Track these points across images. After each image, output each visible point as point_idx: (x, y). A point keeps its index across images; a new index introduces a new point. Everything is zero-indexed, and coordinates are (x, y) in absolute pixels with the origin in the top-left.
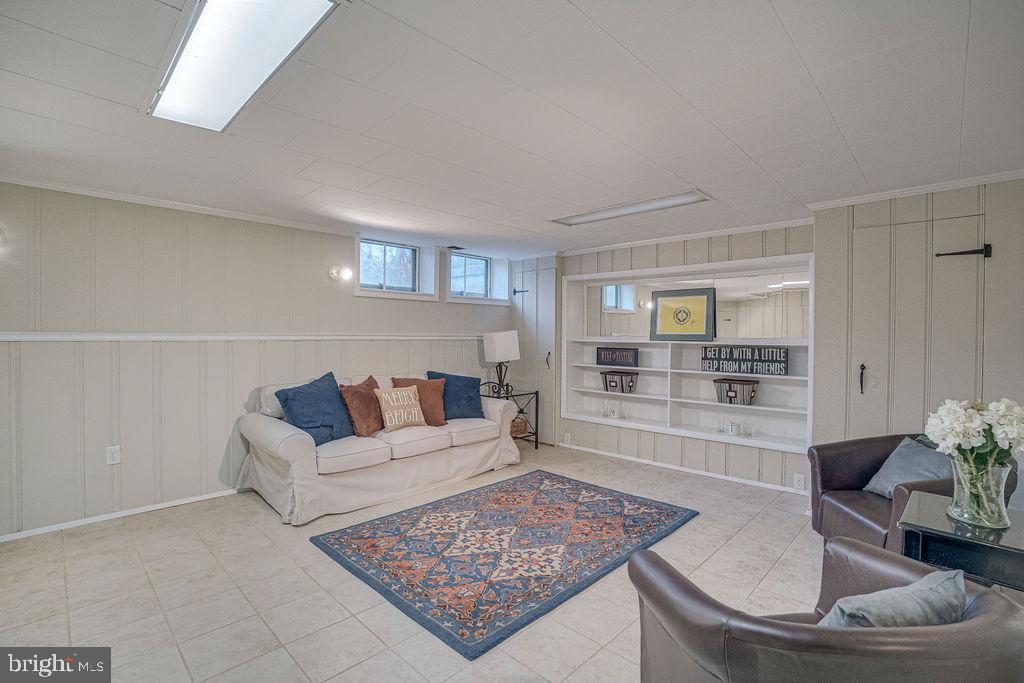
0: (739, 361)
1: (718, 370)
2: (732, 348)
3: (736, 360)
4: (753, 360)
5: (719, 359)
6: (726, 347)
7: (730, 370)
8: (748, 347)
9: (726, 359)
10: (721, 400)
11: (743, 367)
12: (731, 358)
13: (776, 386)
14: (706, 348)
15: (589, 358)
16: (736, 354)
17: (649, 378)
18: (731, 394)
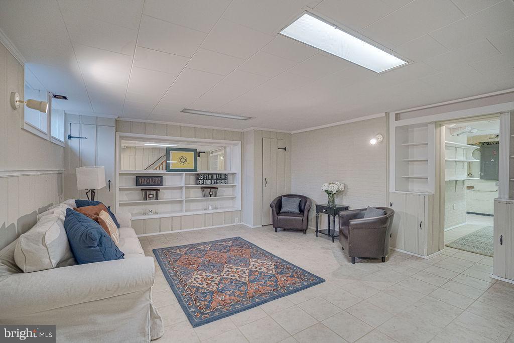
0: (212, 179)
1: (203, 184)
2: (209, 174)
3: (210, 180)
4: (216, 179)
5: (204, 179)
6: (206, 174)
7: (208, 184)
8: (215, 174)
9: (206, 179)
10: (204, 196)
11: (213, 182)
12: (208, 179)
13: (221, 189)
14: (198, 175)
15: (130, 183)
16: (210, 177)
17: (165, 191)
18: (211, 193)
